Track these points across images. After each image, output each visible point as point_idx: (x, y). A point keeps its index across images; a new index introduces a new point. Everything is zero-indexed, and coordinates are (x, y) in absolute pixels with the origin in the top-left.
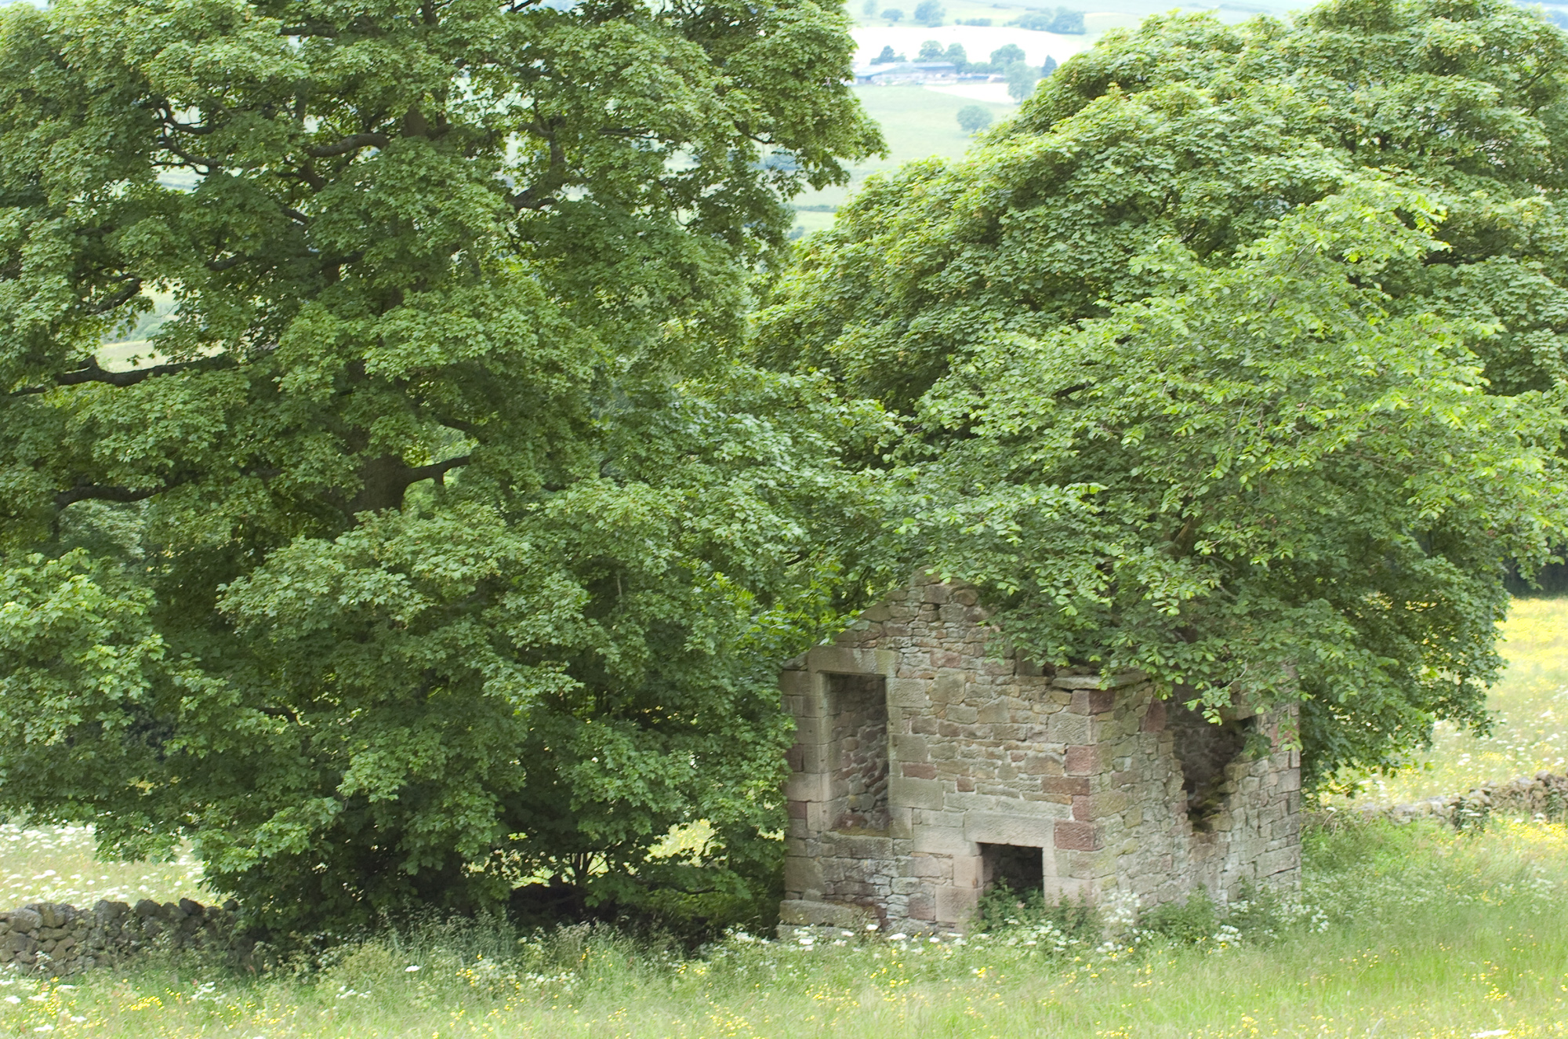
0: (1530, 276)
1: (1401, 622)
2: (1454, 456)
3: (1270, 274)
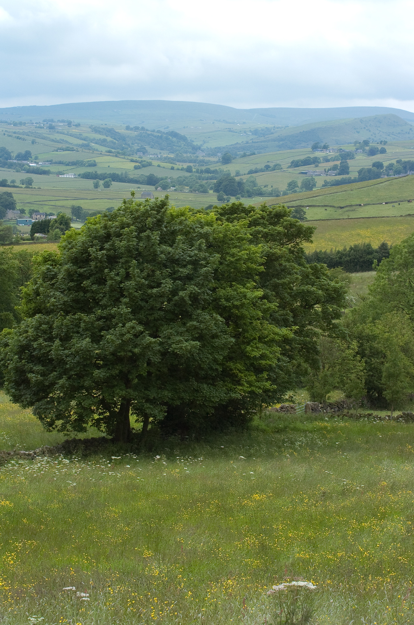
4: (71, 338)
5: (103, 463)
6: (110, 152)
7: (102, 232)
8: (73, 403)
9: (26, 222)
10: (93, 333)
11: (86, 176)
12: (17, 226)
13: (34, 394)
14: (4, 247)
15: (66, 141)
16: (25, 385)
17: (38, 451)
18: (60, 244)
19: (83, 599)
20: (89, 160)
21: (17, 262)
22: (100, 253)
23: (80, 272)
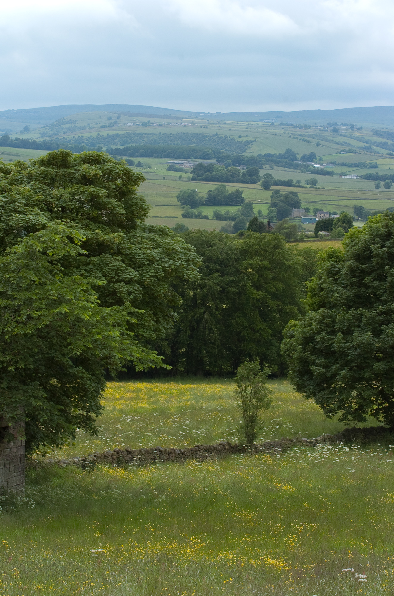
0: (117, 262)
1: (64, 391)
2: (86, 330)
3: (19, 259)
4: (353, 332)
5: (380, 451)
6: (390, 154)
7: (383, 231)
8: (354, 393)
9: (310, 221)
10: (373, 328)
11: (368, 177)
12: (302, 224)
13: (317, 385)
14: (290, 244)
15: (349, 143)
16: (308, 376)
17: (319, 438)
18: (343, 242)
19: (361, 580)
20: (371, 162)
21: (301, 258)
22: (382, 250)
23: (362, 268)
